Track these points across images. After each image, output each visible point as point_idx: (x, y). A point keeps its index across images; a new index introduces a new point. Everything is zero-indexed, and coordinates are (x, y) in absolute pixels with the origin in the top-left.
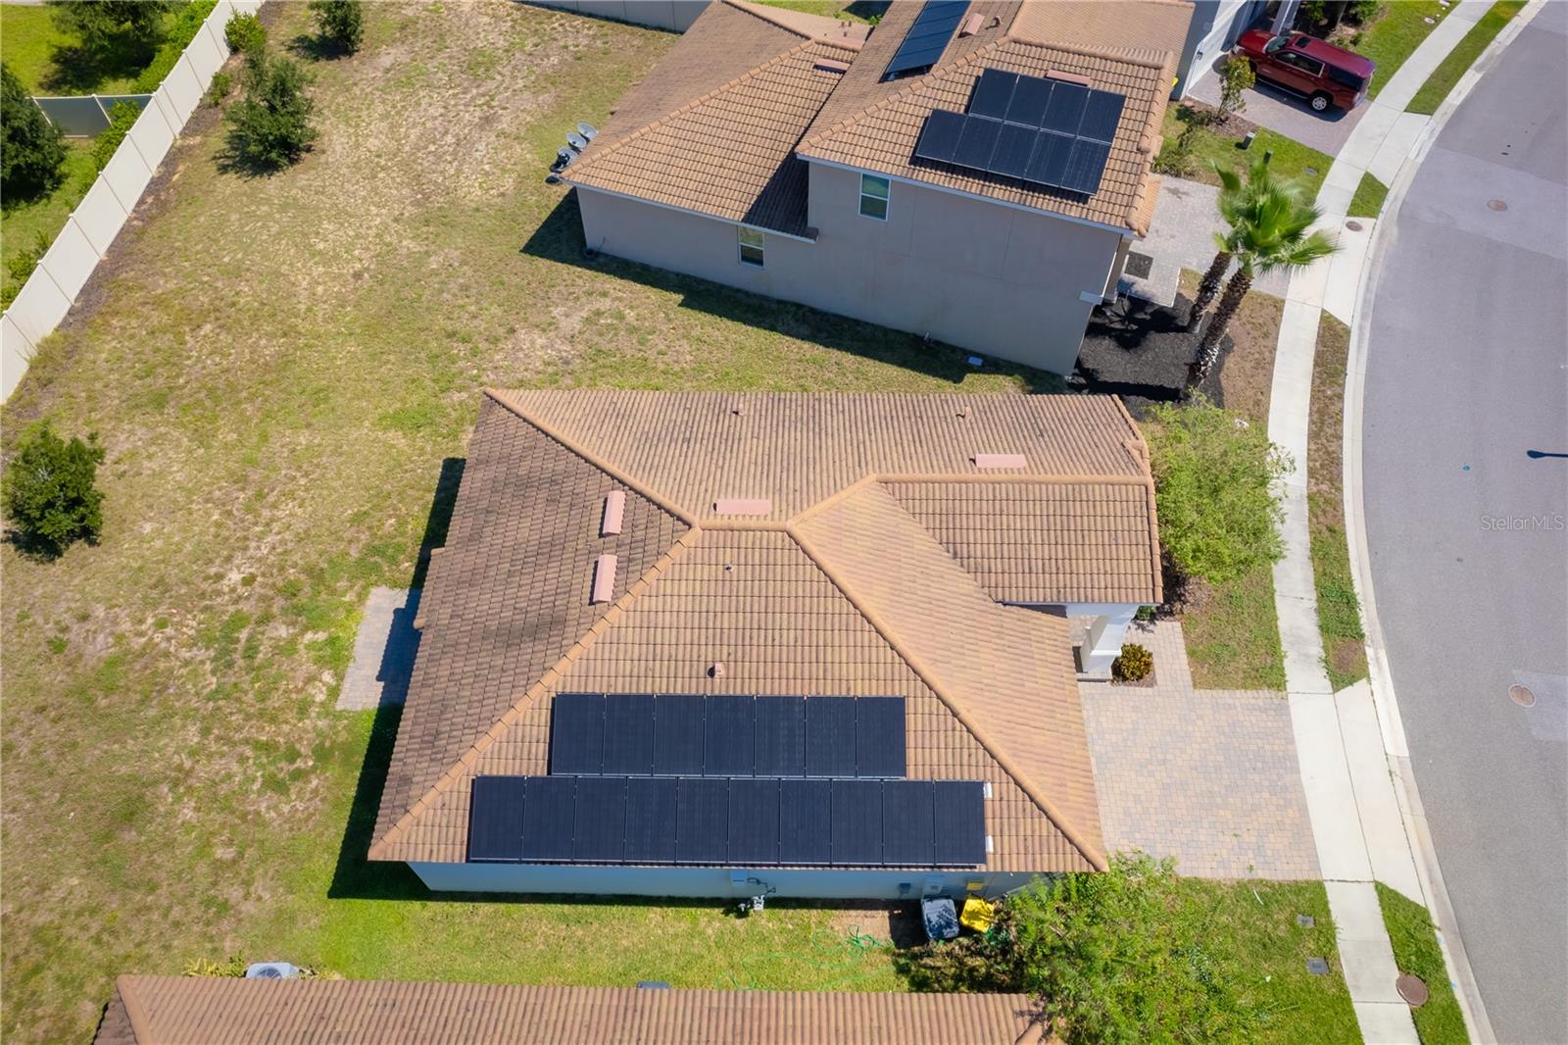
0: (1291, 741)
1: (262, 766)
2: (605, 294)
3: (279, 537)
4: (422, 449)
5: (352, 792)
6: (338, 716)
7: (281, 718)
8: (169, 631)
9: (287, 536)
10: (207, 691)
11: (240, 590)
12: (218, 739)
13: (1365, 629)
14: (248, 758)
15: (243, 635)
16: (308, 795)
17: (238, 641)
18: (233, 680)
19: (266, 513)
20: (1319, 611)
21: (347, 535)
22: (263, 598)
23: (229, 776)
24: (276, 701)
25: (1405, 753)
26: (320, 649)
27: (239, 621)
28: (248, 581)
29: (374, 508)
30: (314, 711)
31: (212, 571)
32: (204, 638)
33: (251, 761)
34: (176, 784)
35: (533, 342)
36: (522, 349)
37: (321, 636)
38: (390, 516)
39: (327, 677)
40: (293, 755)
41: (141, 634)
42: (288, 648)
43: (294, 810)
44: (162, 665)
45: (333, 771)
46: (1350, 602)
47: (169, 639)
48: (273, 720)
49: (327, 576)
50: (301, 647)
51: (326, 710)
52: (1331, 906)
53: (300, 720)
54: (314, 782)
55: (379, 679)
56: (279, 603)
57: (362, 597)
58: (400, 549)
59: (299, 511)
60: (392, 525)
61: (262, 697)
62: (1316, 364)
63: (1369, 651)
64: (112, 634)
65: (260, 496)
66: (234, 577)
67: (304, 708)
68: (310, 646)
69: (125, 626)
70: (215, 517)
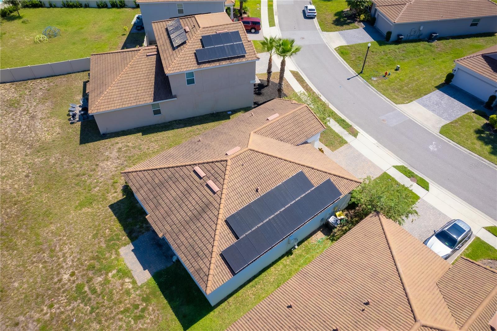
0: (357, 151)
1: (129, 317)
2: (118, 143)
3: (72, 257)
4: (98, 208)
5: (165, 301)
6: (141, 287)
7: (123, 300)
8: (56, 306)
9: (74, 255)
10: (88, 312)
11: (72, 279)
12: (106, 321)
13: (350, 124)
14: (122, 318)
15: (86, 289)
16: (152, 313)
17: (86, 292)
18: (95, 302)
19: (59, 254)
20: (340, 125)
21: (96, 242)
22: (83, 275)
23: (121, 327)
24: (116, 297)
25: (376, 142)
26: (118, 275)
27: (80, 287)
28: (73, 274)
29: (97, 230)
30: (132, 291)
31: (56, 280)
32: (72, 300)
33: (124, 318)
35: (106, 165)
36: (105, 168)
37: (114, 272)
38: (106, 229)
39: (127, 280)
40: (137, 307)
41: (46, 313)
42: (106, 281)
43: (151, 319)
44: (63, 316)
45: (154, 301)
46: (344, 121)
47: (59, 308)
48: (121, 302)
49: (100, 256)
50: (110, 279)
51: (136, 288)
52: (390, 175)
53: (130, 296)
54: (151, 308)
55: (145, 270)
56: (90, 274)
57: (118, 254)
58: (116, 235)
59: (72, 246)
60: (108, 232)
61: (110, 299)
62: (298, 81)
63: (355, 128)
64: (34, 321)
65: (52, 251)
66: (66, 277)
67: (128, 293)
68: (113, 276)
69: (37, 316)
70: (41, 266)
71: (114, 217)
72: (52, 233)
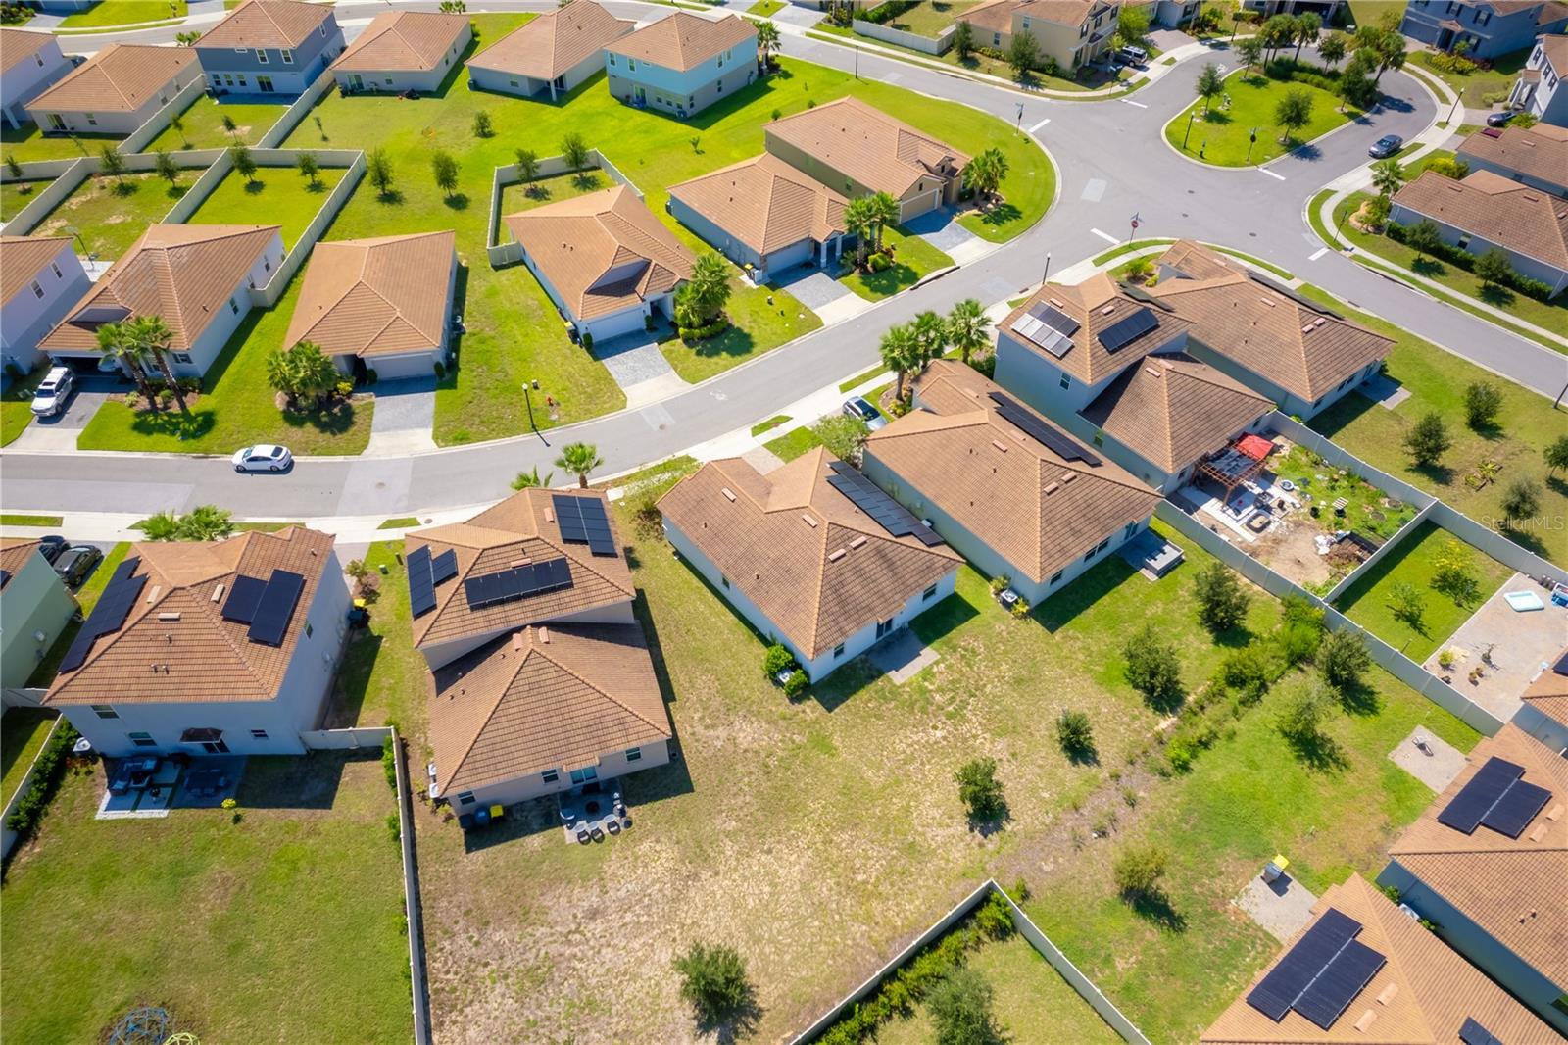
5: (954, 631)
6: (942, 655)
8: (974, 732)
9: (909, 733)
11: (940, 725)
15: (950, 708)
18: (965, 695)
19: (909, 752)
21: (888, 714)
22: (935, 716)
23: (986, 666)
24: (956, 676)
26: (930, 680)
27: (949, 716)
28: (935, 728)
30: (947, 663)
31: (945, 743)
32: (965, 720)
34: (1003, 678)
37: (926, 684)
39: (935, 669)
40: (963, 656)
41: (985, 739)
42: (941, 690)
44: (984, 721)
45: (955, 642)
51: (943, 660)
52: (768, 442)
55: (921, 656)
56: (931, 709)
57: (903, 686)
58: (876, 692)
59: (897, 741)
61: (959, 681)
66: (939, 734)
67: (949, 667)
68: (932, 684)
69: (988, 745)
70: (928, 766)
71: (848, 702)
72: (878, 771)
